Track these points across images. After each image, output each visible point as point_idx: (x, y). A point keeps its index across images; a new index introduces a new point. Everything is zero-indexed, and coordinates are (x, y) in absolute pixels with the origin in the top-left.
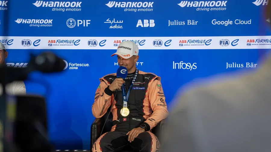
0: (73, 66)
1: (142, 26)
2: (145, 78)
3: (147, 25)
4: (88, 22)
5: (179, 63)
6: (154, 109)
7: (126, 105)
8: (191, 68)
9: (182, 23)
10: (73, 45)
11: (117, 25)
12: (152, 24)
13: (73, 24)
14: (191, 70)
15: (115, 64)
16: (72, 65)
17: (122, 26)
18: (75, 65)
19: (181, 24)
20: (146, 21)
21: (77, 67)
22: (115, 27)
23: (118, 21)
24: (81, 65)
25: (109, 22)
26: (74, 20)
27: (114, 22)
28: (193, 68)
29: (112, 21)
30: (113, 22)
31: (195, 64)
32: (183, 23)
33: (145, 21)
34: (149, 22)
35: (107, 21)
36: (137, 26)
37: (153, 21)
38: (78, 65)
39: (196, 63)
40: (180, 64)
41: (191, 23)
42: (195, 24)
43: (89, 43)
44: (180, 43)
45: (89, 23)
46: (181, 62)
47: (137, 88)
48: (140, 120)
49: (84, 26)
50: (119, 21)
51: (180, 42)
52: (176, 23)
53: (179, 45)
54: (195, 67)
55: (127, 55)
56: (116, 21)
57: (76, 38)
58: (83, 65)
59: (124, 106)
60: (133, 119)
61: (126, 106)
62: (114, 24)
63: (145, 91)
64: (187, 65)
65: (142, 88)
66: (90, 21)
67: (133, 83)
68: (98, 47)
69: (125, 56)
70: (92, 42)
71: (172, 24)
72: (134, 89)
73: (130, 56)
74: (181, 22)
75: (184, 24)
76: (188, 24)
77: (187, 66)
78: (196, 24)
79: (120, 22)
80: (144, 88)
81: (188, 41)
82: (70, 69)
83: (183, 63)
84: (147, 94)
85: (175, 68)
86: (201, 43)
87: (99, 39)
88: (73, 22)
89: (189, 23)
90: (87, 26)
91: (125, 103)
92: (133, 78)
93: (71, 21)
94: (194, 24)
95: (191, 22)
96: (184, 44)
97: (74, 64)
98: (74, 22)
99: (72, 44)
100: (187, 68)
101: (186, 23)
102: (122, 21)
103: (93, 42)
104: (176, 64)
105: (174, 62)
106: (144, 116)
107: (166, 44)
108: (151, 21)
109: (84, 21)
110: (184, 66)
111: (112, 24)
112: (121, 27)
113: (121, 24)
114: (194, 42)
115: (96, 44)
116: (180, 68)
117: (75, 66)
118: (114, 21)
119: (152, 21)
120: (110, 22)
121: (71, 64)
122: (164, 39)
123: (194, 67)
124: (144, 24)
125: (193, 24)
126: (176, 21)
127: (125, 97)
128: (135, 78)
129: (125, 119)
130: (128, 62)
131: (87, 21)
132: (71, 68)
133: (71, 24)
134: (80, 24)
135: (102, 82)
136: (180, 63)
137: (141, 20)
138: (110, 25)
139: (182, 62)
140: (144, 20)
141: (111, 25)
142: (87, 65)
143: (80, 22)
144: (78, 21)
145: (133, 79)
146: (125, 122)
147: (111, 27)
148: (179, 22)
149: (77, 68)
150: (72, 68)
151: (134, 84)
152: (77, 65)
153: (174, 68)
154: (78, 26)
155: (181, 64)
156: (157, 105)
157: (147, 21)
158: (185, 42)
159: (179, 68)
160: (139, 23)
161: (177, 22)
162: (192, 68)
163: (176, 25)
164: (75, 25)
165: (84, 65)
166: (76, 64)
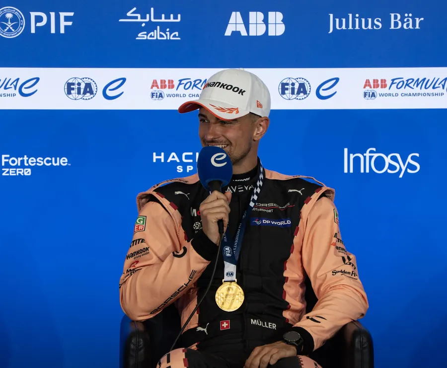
0: (17, 167)
1: (244, 33)
2: (291, 191)
3: (261, 31)
4: (67, 19)
5: (363, 152)
6: (322, 289)
7: (232, 274)
8: (401, 170)
9: (373, 24)
10: (14, 95)
11: (163, 30)
12: (276, 25)
13: (15, 27)
14: (401, 176)
15: (155, 157)
16: (13, 162)
17: (177, 33)
18: (22, 162)
19: (370, 27)
20: (256, 17)
21: (29, 167)
22: (156, 35)
23: (163, 16)
24: (41, 162)
25: (137, 18)
26: (19, 13)
27: (153, 20)
28: (409, 171)
29: (143, 17)
30: (147, 20)
31: (413, 158)
32: (376, 22)
33: (252, 15)
34: (266, 21)
35: (129, 14)
36: (228, 33)
37: (280, 16)
38: (32, 161)
39: (417, 155)
40: (365, 157)
41: (403, 23)
42: (414, 25)
43: (69, 87)
44: (368, 88)
45: (70, 23)
46: (371, 152)
47: (268, 222)
48: (274, 326)
49: (53, 31)
50: (167, 17)
51: (367, 84)
52: (353, 22)
53: (363, 94)
54: (414, 168)
55: (231, 110)
56: (157, 16)
57: (24, 73)
58: (48, 161)
59: (226, 278)
60: (254, 322)
61: (234, 278)
62: (151, 27)
63: (292, 230)
64: (388, 160)
65: (281, 223)
66: (72, 14)
67: (252, 204)
68: (97, 103)
69: (222, 110)
70: (79, 84)
71: (341, 25)
72: (258, 223)
73: (238, 112)
74: (370, 20)
75: (377, 26)
76: (392, 27)
77: (390, 164)
78: (417, 27)
79: (172, 20)
80: (289, 222)
81: (393, 83)
82: (4, 174)
83: (376, 155)
84: (296, 240)
85: (351, 171)
86: (434, 88)
87: (101, 76)
88: (15, 19)
89: (396, 24)
90: (62, 31)
91: (230, 268)
92: (252, 189)
93: (9, 16)
94: (411, 27)
95: (402, 20)
96: (379, 91)
97: (20, 159)
98: (19, 17)
99: (11, 91)
100: (389, 171)
101: (386, 22)
102: (179, 16)
103: (83, 86)
104: (352, 156)
105: (346, 150)
106: (287, 314)
107: (322, 93)
108: (271, 15)
109: (53, 14)
110: (380, 163)
111: (143, 25)
112: (175, 36)
113: (173, 27)
114: (411, 85)
115: (91, 92)
116: (368, 171)
117: (23, 166)
118: (151, 17)
119: (276, 17)
120: (139, 20)
121: (9, 158)
122: (314, 76)
123: (411, 167)
124: (251, 26)
125: (408, 25)
126: (354, 17)
127: (228, 249)
128: (259, 190)
129: (225, 325)
130: (231, 134)
131: (62, 15)
132: (8, 172)
133: (9, 25)
134: (39, 24)
135: (151, 203)
136: (367, 154)
137: (238, 13)
138: (137, 28)
139: (374, 149)
140: (251, 13)
141: (143, 29)
142: (63, 161)
143: (38, 19)
144: (33, 15)
145: (251, 192)
146: (225, 332)
147: (142, 36)
148: (363, 20)
149: (28, 172)
150: (12, 172)
151: (254, 209)
152: (30, 161)
153: (346, 171)
154: (33, 31)
155: (371, 158)
156: (330, 274)
157: (261, 16)
158: (384, 86)
159: (362, 171)
160: (235, 24)
161: (357, 20)
162: (404, 168)
163: (354, 30)
164: (21, 30)
165: (51, 161)
166: (26, 158)
